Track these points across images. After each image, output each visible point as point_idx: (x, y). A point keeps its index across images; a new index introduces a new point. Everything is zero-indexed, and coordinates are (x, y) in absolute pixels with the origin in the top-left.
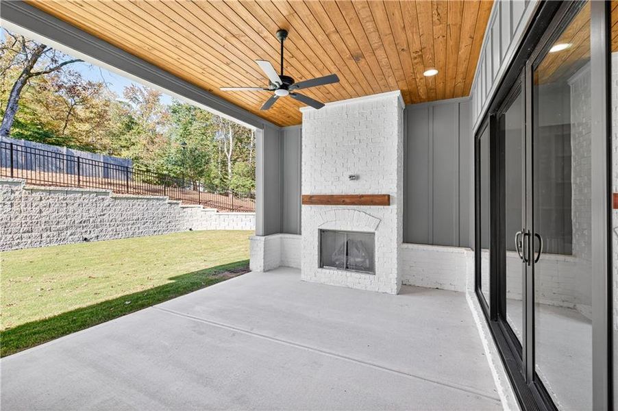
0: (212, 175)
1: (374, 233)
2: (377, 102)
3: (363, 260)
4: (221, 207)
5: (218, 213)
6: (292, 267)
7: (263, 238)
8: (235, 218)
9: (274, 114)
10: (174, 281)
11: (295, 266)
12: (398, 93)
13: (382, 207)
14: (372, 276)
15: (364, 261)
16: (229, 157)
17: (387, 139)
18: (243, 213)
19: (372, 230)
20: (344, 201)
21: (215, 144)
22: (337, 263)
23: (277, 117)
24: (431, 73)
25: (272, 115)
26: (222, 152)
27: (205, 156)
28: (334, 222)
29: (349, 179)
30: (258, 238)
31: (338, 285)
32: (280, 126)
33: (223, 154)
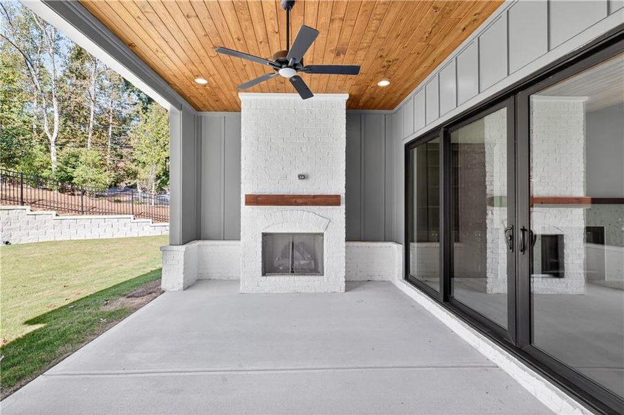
0: (37, 164)
1: (322, 234)
2: (326, 101)
3: (308, 262)
4: (61, 210)
5: (58, 217)
6: (215, 280)
7: (183, 248)
8: (87, 223)
9: (202, 94)
10: (42, 326)
11: (217, 278)
12: (346, 96)
13: (331, 207)
14: (320, 277)
15: (310, 263)
16: (52, 139)
17: (336, 140)
18: (101, 216)
19: (321, 231)
20: (295, 202)
21: (26, 118)
22: (281, 268)
23: (202, 99)
24: (384, 83)
25: (198, 96)
26: (39, 131)
27: (18, 134)
28: (281, 224)
29: (297, 178)
30: (175, 248)
31: (286, 292)
32: (198, 110)
33: (42, 135)
